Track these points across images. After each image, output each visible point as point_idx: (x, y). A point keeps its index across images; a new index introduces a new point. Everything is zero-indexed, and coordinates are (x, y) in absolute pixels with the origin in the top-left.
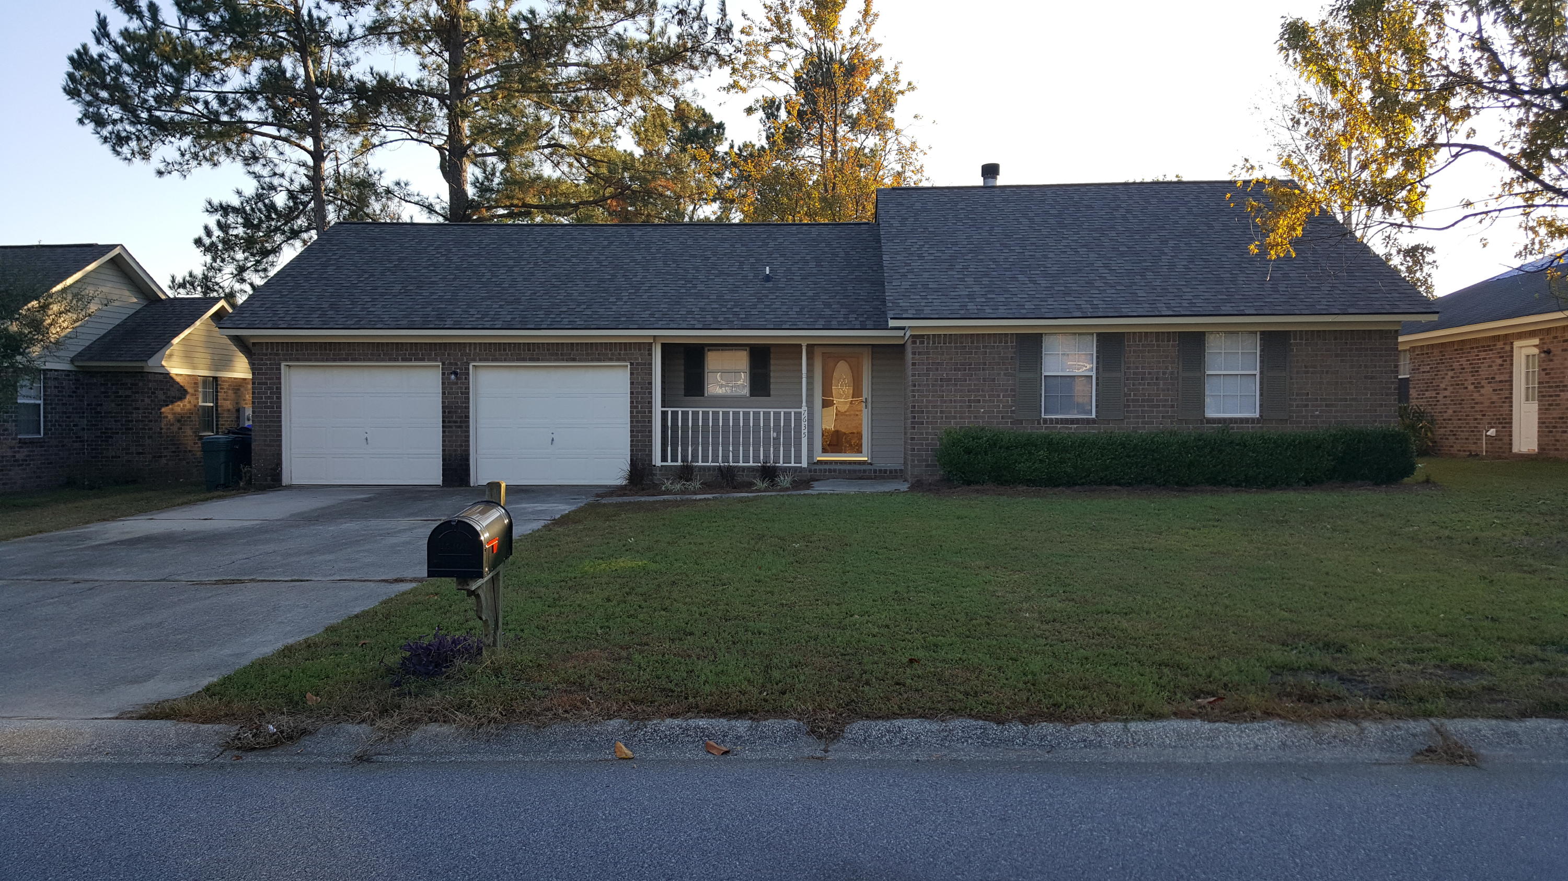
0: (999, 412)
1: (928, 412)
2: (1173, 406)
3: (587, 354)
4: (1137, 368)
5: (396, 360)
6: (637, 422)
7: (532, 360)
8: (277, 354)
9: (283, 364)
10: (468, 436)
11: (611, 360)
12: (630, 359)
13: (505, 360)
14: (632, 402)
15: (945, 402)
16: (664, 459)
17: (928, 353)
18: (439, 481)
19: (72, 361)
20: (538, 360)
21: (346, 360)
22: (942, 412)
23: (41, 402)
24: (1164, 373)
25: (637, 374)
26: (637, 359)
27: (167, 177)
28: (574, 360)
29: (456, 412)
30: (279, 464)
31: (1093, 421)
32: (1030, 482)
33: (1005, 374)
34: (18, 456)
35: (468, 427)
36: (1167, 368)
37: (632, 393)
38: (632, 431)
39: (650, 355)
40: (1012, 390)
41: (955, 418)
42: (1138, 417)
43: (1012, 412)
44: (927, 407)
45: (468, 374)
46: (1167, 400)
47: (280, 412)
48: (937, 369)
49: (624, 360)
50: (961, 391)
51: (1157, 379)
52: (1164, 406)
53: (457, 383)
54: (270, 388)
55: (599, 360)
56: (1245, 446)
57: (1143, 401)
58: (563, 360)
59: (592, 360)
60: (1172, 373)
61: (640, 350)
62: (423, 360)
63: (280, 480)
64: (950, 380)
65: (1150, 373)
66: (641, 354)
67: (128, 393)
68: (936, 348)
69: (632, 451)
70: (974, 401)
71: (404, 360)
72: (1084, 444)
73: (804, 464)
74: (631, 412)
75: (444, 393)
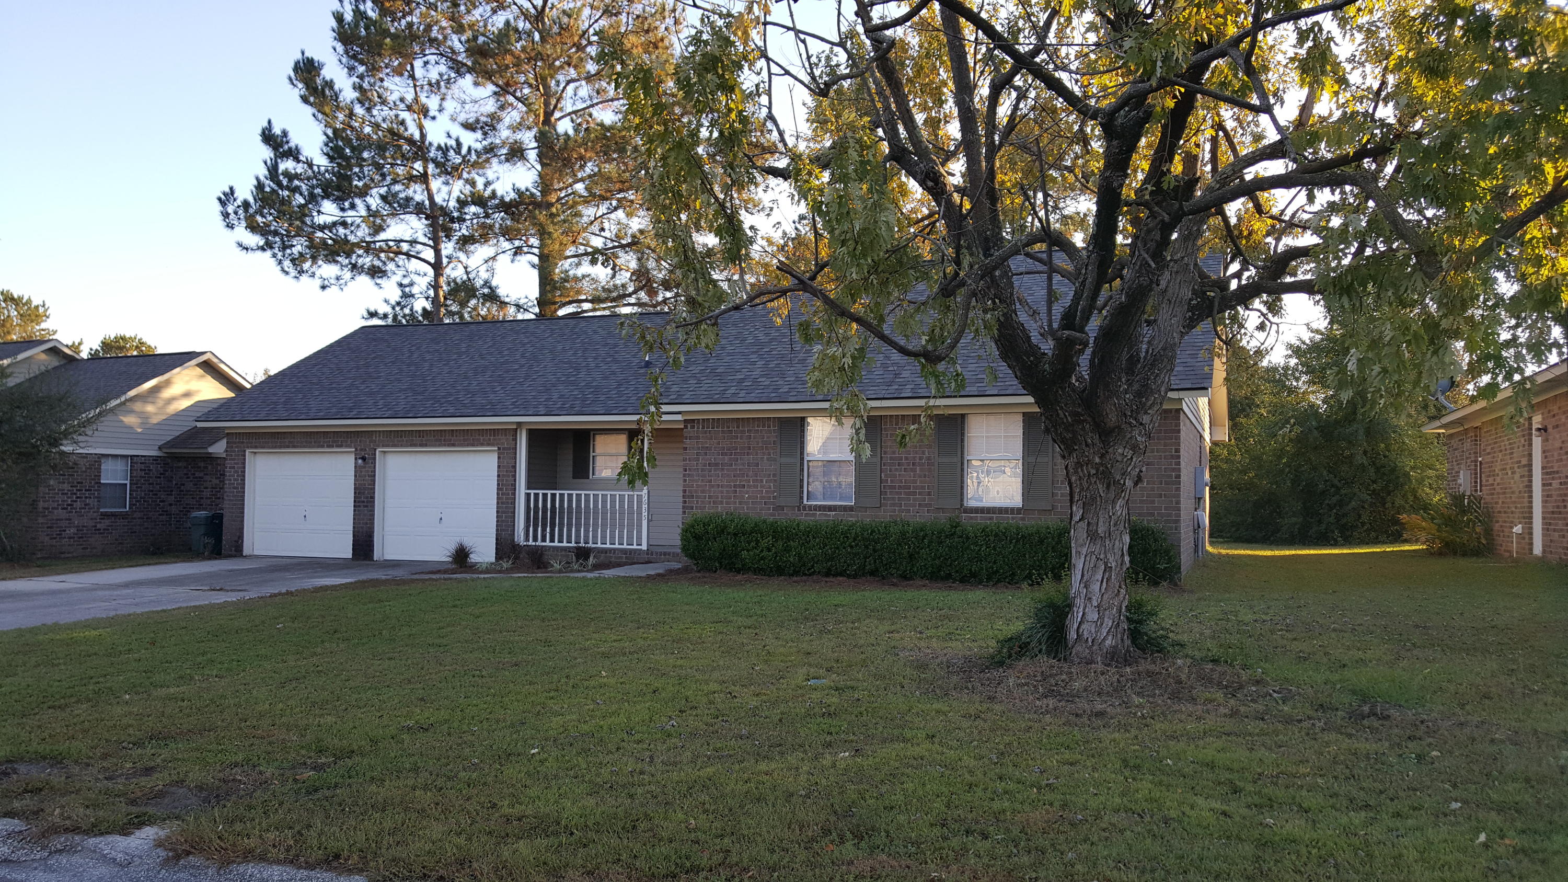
0: (762, 498)
1: (697, 497)
2: (929, 494)
3: (464, 440)
4: (894, 453)
5: (323, 447)
6: (502, 503)
7: (421, 445)
8: (243, 443)
9: (247, 451)
10: (373, 515)
11: (482, 445)
12: (497, 444)
13: (402, 446)
14: (498, 485)
15: (713, 486)
16: (527, 539)
17: (698, 438)
18: (349, 555)
19: (160, 448)
20: (426, 445)
21: (288, 447)
22: (710, 497)
23: (128, 482)
24: (921, 459)
25: (504, 458)
26: (503, 444)
27: (328, 290)
28: (453, 445)
29: (364, 493)
30: (241, 537)
31: (851, 509)
32: (759, 571)
33: (768, 459)
34: (99, 526)
35: (373, 506)
36: (923, 453)
37: (498, 476)
38: (497, 512)
39: (516, 440)
40: (774, 475)
41: (722, 503)
42: (893, 505)
43: (774, 497)
44: (696, 491)
45: (375, 459)
46: (923, 487)
47: (244, 492)
48: (706, 454)
49: (493, 445)
50: (728, 475)
51: (913, 464)
52: (920, 494)
53: (365, 467)
54: (237, 472)
55: (473, 445)
56: (968, 538)
57: (900, 487)
58: (445, 445)
59: (468, 445)
60: (929, 459)
61: (506, 435)
62: (341, 446)
63: (242, 551)
64: (717, 464)
65: (907, 458)
66: (507, 440)
67: (201, 474)
68: (706, 433)
69: (497, 530)
70: (739, 486)
71: (329, 446)
72: (809, 532)
73: (644, 547)
74: (498, 494)
75: (355, 476)
